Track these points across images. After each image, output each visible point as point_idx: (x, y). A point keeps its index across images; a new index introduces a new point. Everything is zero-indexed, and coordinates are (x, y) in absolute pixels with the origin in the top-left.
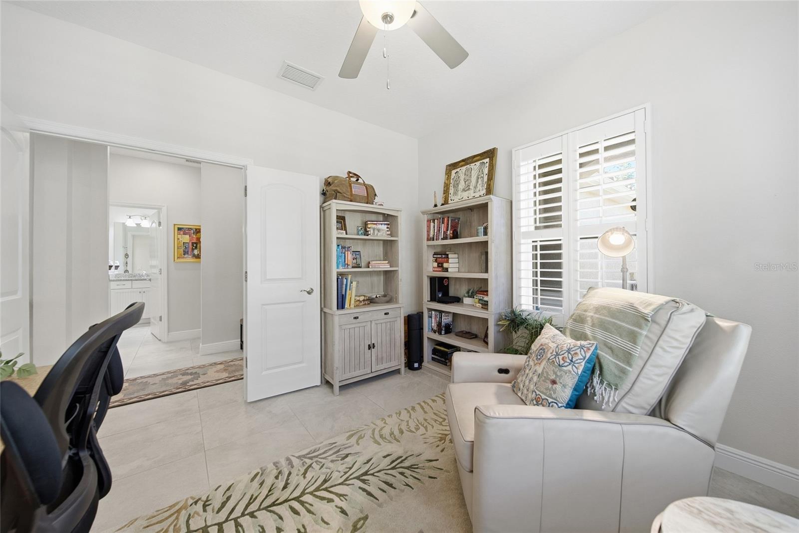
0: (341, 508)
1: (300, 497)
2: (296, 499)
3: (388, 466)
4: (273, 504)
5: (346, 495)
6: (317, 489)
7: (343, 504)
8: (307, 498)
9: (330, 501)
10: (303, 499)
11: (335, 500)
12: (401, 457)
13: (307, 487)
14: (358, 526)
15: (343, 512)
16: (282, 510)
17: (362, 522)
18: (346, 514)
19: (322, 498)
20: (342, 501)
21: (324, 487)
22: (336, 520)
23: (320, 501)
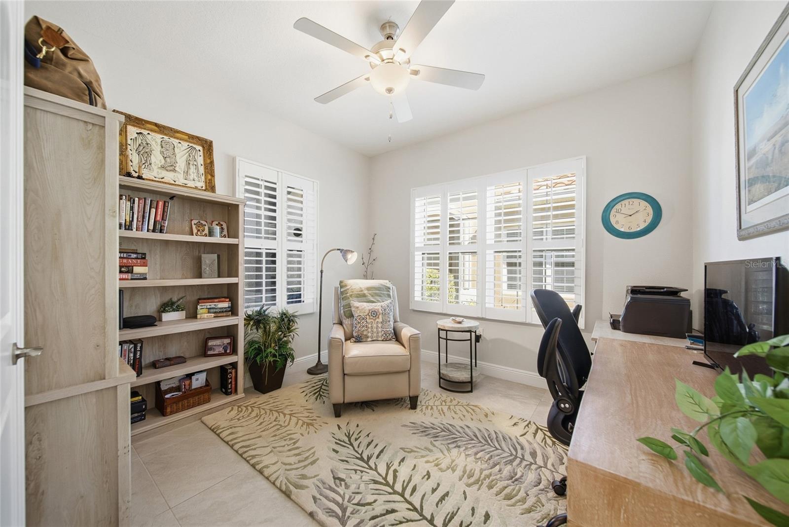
0: (400, 463)
1: (399, 493)
2: (402, 495)
3: (348, 448)
4: (415, 509)
5: (387, 463)
6: (387, 484)
7: (396, 463)
8: (398, 487)
9: (395, 471)
10: (400, 491)
11: (394, 468)
12: (336, 443)
13: (387, 493)
14: (410, 450)
15: (403, 460)
16: (416, 500)
17: (406, 450)
18: (404, 458)
19: (395, 477)
20: (393, 464)
21: (383, 481)
22: (410, 462)
23: (398, 478)
